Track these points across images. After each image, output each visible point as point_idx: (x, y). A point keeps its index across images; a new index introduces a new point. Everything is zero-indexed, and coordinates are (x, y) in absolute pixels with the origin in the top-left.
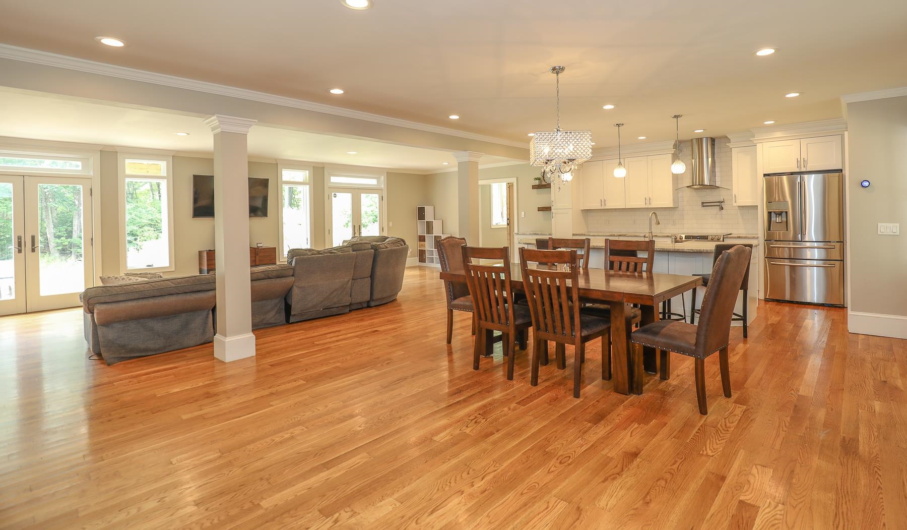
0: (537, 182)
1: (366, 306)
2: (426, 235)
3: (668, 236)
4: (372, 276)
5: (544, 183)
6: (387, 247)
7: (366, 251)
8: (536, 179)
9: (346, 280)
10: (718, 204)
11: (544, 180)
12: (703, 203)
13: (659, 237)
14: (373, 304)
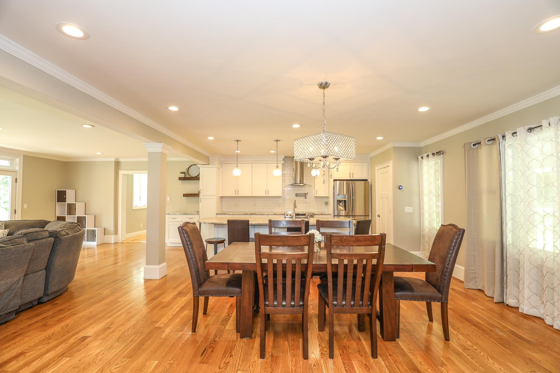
0: (183, 175)
1: (37, 303)
2: (66, 216)
3: (282, 214)
4: (48, 269)
5: (188, 176)
6: (68, 234)
7: (44, 240)
8: (182, 173)
9: (16, 279)
10: (304, 195)
11: (189, 174)
12: (296, 194)
13: (277, 214)
14: (45, 299)
